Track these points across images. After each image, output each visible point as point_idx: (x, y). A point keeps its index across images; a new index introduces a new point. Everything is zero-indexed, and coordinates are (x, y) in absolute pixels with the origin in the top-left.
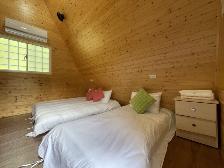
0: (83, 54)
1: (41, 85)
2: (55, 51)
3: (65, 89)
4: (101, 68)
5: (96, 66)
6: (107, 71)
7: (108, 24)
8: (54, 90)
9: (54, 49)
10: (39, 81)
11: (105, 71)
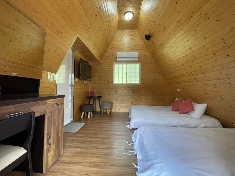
0: (168, 64)
1: (134, 92)
2: (143, 65)
3: (151, 97)
4: (189, 77)
5: (183, 75)
6: (197, 80)
7: (194, 30)
8: (142, 97)
9: (143, 64)
10: (133, 90)
11: (195, 80)
